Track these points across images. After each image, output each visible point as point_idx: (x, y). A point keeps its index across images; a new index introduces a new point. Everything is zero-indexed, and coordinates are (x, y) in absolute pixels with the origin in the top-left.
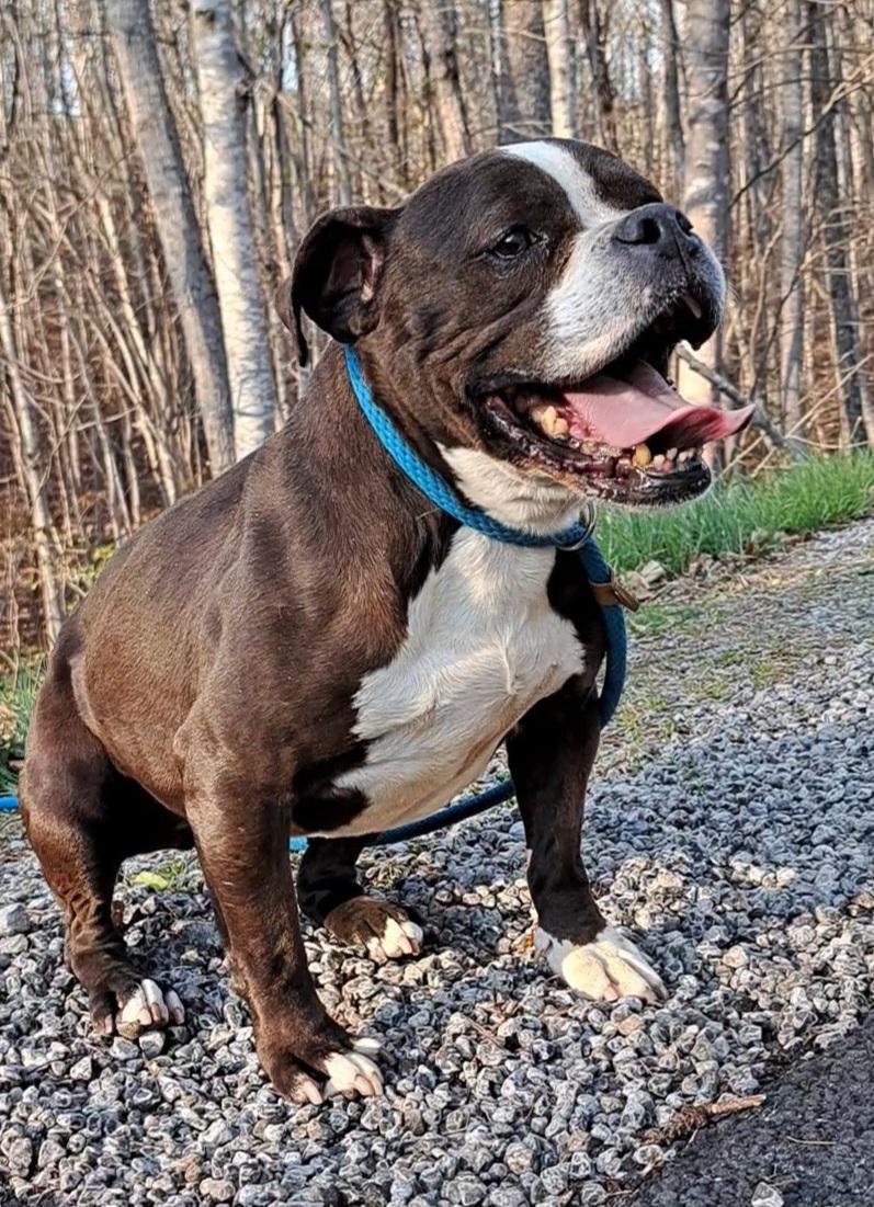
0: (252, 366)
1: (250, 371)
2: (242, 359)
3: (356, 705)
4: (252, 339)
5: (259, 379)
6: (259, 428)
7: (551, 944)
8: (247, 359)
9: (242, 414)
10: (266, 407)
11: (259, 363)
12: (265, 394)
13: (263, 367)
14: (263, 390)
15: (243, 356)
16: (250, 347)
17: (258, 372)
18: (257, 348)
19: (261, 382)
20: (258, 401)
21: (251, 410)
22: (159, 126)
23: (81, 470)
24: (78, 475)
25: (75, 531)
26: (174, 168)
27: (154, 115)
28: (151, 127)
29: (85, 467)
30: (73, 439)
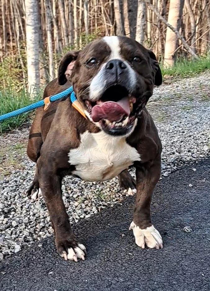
0: (32, 10)
1: (31, 12)
2: (29, 8)
3: (69, 156)
4: (32, 2)
5: (34, 15)
6: (33, 29)
7: (134, 227)
8: (30, 8)
9: (28, 25)
10: (35, 23)
11: (34, 10)
12: (35, 19)
13: (35, 11)
14: (35, 18)
15: (29, 7)
16: (32, 5)
17: (34, 12)
18: (34, 5)
19: (35, 16)
20: (33, 21)
21: (31, 24)
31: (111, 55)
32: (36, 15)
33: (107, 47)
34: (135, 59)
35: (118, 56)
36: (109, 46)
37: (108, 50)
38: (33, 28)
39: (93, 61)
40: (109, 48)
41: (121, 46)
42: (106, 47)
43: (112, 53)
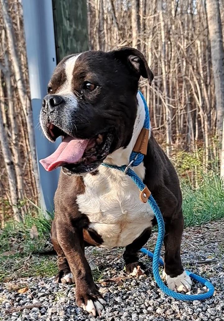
3: (77, 203)
22: (216, 18)
23: (183, 125)
24: (182, 127)
25: (179, 144)
26: (219, 32)
27: (215, 15)
28: (213, 19)
29: (184, 124)
30: (182, 116)
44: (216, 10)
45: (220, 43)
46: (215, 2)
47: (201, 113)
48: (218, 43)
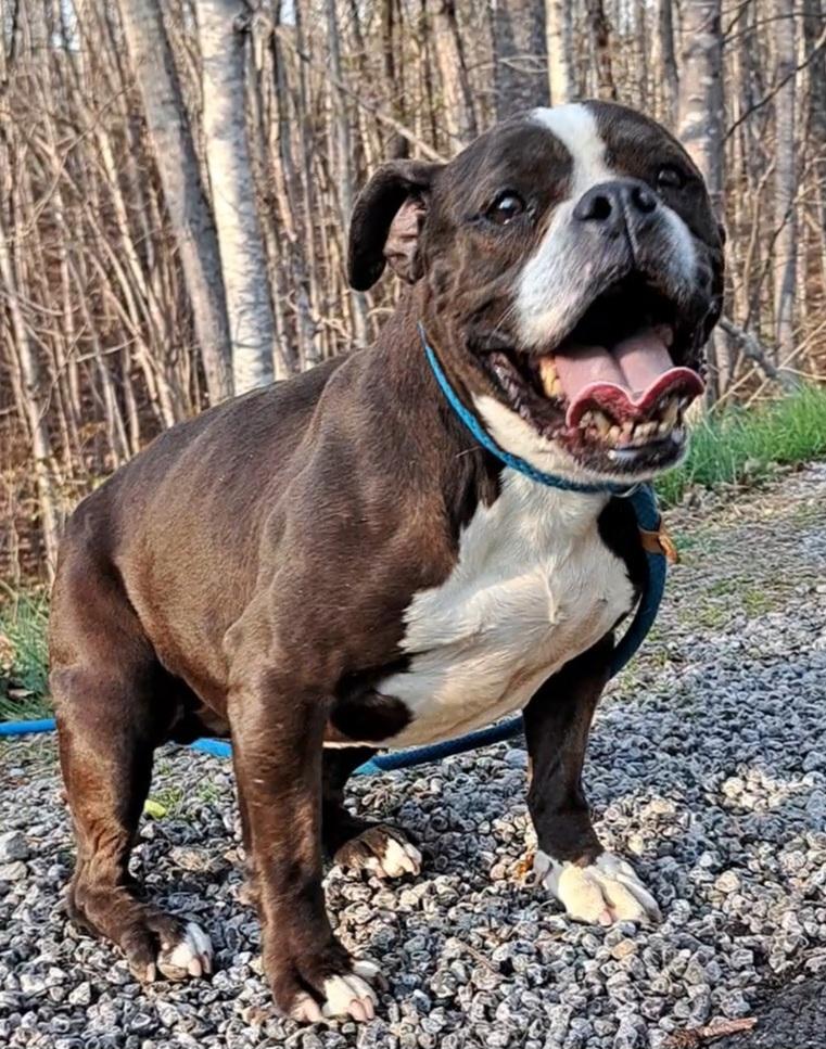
0: (250, 298)
1: (249, 304)
2: (241, 292)
4: (250, 272)
5: (258, 311)
6: (257, 359)
7: (551, 866)
8: (245, 291)
9: (240, 346)
10: (264, 339)
11: (257, 296)
12: (263, 326)
13: (262, 299)
14: (261, 323)
15: (241, 288)
16: (249, 280)
17: (256, 305)
18: (256, 281)
19: (260, 315)
20: (256, 333)
21: (249, 342)
22: (157, 60)
23: (81, 402)
24: (78, 406)
25: (75, 462)
26: (172, 102)
27: (152, 49)
28: (150, 61)
29: (85, 399)
30: (73, 371)
31: (574, 173)
32: (264, 313)
33: (556, 146)
34: (661, 175)
35: (604, 173)
36: (560, 142)
37: (559, 155)
38: (257, 353)
39: (506, 204)
40: (564, 148)
41: (606, 136)
42: (550, 147)
43: (575, 164)
44: (157, 34)
45: (182, 135)
46: (148, 11)
47: (142, 355)
48: (177, 135)
